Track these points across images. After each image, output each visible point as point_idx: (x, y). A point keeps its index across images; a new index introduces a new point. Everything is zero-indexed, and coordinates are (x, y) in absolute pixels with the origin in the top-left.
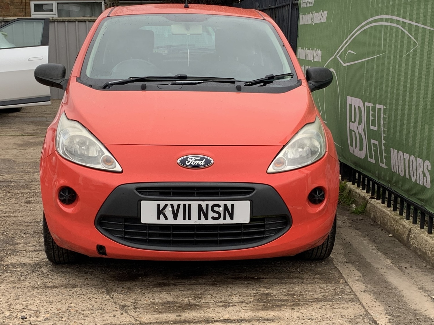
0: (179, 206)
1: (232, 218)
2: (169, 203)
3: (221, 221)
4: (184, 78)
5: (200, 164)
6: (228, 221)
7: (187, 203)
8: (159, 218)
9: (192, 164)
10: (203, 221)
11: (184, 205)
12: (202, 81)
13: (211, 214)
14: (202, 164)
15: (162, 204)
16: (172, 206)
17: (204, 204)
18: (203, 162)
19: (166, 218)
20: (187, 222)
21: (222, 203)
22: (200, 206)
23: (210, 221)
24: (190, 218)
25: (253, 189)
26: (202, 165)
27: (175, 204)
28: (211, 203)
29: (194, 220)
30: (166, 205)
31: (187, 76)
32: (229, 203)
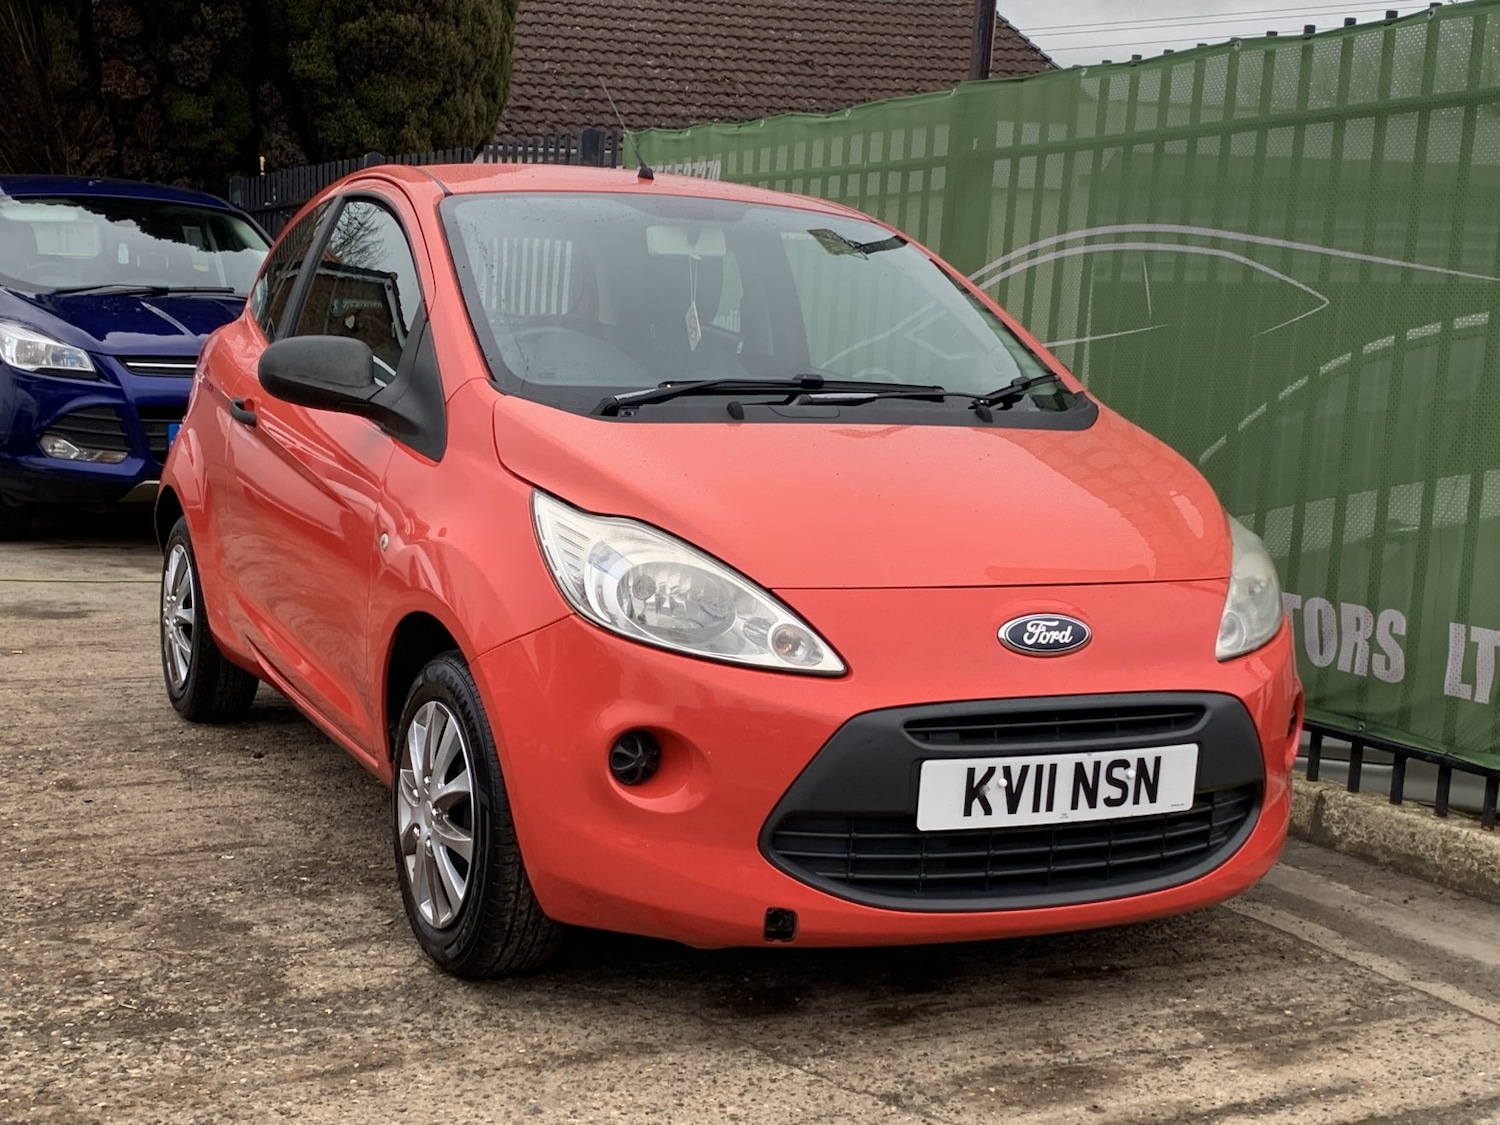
0: (1025, 769)
1: (1153, 799)
2: (999, 763)
3: (1127, 810)
4: (814, 384)
5: (1062, 641)
6: (1145, 808)
7: (1046, 760)
8: (968, 812)
9: (1041, 640)
10: (1084, 814)
11: (1040, 768)
12: (876, 395)
13: (1105, 790)
14: (1067, 640)
15: (981, 765)
16: (1007, 771)
17: (1088, 760)
18: (1068, 633)
19: (988, 810)
20: (1043, 818)
21: (1130, 756)
22: (1079, 767)
23: (1102, 813)
24: (1050, 808)
25: (1199, 710)
26: (1065, 645)
27: (1016, 763)
28: (1106, 757)
29: (1062, 813)
30: (991, 771)
31: (825, 379)
32: (1149, 754)
